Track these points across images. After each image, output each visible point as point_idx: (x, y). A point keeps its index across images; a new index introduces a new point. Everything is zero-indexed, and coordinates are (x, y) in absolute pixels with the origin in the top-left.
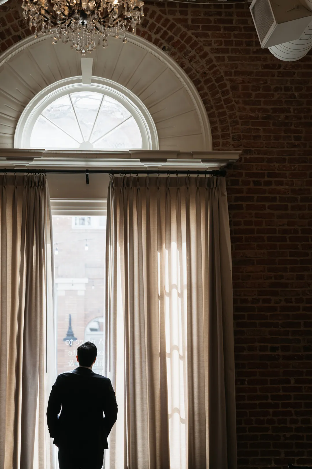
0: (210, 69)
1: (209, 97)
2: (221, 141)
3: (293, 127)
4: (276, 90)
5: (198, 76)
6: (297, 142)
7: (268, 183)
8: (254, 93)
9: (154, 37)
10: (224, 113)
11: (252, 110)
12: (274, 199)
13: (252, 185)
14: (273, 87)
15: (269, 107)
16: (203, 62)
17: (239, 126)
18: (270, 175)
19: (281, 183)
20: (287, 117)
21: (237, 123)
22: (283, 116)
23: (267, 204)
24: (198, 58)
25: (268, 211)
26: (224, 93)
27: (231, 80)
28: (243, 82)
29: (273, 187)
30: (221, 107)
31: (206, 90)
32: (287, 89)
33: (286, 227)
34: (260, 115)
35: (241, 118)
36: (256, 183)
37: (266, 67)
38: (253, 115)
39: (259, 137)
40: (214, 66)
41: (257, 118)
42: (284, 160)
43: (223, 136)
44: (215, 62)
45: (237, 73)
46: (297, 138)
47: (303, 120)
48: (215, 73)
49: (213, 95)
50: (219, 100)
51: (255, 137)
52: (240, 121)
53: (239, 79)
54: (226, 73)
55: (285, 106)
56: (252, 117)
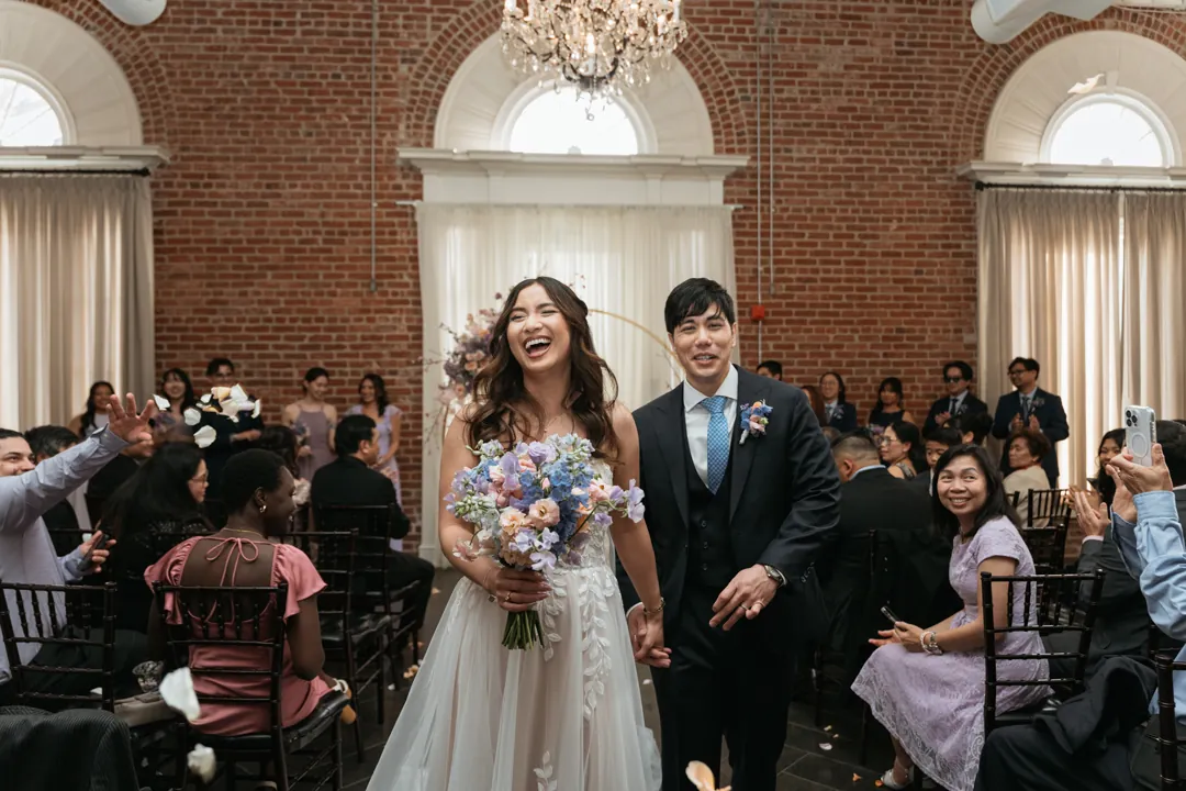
0: (142, 51)
1: (141, 85)
2: (154, 136)
3: (240, 121)
4: (221, 75)
5: (128, 60)
6: (245, 138)
7: (208, 185)
8: (194, 80)
9: (76, 14)
10: (157, 104)
11: (192, 100)
12: (215, 204)
13: (189, 188)
14: (217, 72)
15: (212, 96)
16: (134, 43)
17: (177, 119)
18: (210, 176)
19: (222, 186)
20: (233, 109)
21: (172, 115)
22: (227, 107)
23: (206, 209)
24: (128, 39)
25: (207, 218)
26: (160, 80)
27: (167, 65)
28: (182, 67)
29: (214, 189)
30: (155, 96)
31: (137, 76)
32: (234, 75)
33: (229, 236)
34: (201, 105)
35: (178, 109)
36: (195, 185)
37: (211, 49)
38: (193, 105)
39: (199, 132)
40: (147, 48)
41: (197, 109)
42: (228, 159)
43: (157, 131)
44: (148, 44)
45: (175, 56)
46: (245, 133)
47: (253, 112)
48: (148, 57)
49: (146, 82)
50: (153, 88)
51: (195, 132)
52: (177, 113)
53: (177, 62)
54: (162, 56)
55: (230, 95)
56: (191, 109)
